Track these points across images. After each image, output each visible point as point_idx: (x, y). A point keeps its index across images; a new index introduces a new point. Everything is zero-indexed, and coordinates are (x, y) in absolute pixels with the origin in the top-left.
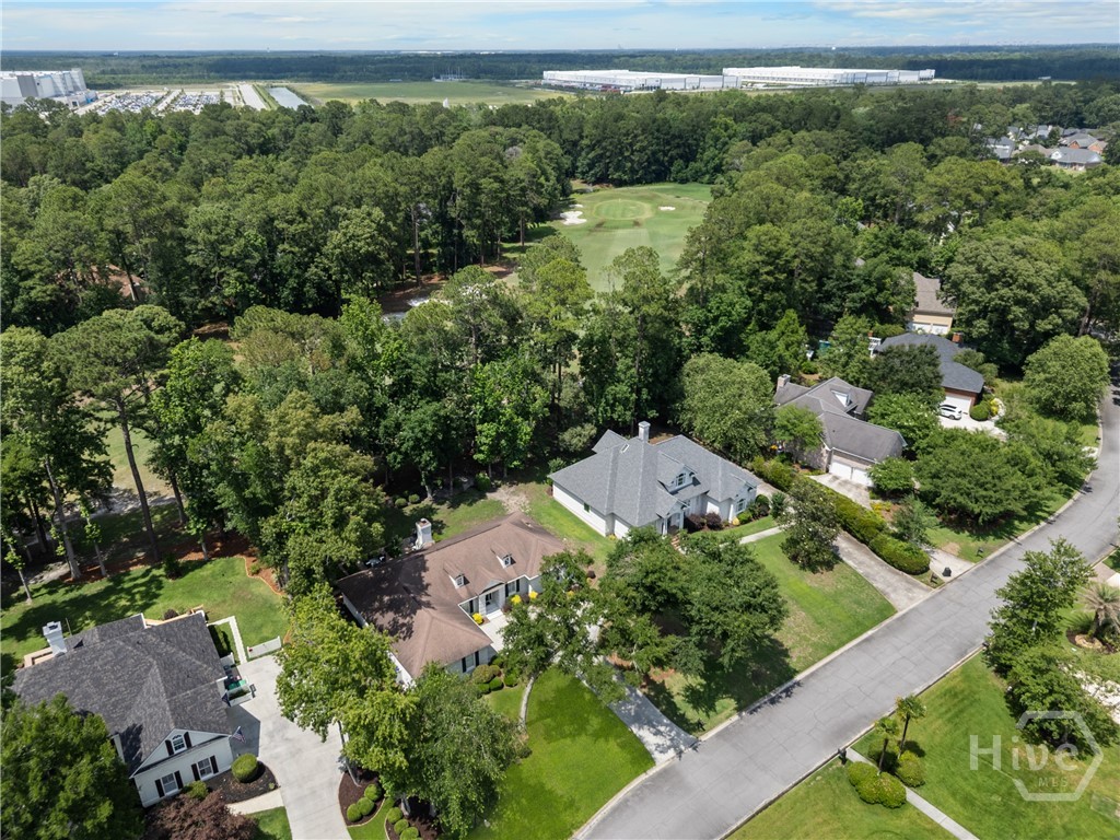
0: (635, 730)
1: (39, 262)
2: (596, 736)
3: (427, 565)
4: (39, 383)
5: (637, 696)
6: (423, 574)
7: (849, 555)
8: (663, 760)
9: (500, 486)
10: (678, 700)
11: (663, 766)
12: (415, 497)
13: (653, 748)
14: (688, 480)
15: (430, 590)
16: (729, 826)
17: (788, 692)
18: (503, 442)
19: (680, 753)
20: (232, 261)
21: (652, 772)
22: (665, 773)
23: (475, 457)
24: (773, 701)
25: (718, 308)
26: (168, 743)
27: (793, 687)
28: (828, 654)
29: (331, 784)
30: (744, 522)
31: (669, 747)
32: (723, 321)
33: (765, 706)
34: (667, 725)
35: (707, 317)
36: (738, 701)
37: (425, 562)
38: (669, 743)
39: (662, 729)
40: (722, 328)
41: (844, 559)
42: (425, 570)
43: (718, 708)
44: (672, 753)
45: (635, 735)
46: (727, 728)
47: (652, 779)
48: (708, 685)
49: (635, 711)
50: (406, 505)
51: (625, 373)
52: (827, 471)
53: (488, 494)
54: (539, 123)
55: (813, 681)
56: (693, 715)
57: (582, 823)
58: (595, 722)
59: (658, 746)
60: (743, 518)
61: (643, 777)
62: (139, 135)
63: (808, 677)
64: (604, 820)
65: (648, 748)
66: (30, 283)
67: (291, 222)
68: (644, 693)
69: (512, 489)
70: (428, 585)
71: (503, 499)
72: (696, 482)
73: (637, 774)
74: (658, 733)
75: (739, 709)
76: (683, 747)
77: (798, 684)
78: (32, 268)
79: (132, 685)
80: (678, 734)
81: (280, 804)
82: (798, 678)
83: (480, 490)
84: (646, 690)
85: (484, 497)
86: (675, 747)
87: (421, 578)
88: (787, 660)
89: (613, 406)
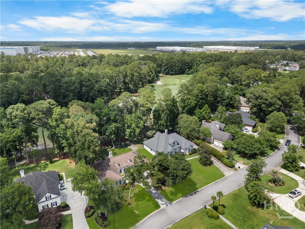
0: (157, 200)
1: (25, 91)
2: (147, 201)
3: (110, 161)
4: (24, 115)
5: (158, 193)
6: (109, 163)
7: (215, 163)
8: (162, 207)
9: (131, 145)
10: (168, 194)
11: (162, 208)
12: (110, 147)
13: (161, 204)
14: (176, 143)
15: (111, 167)
16: (176, 221)
17: (195, 193)
18: (132, 134)
19: (167, 205)
20: (72, 91)
21: (159, 209)
22: (162, 210)
23: (125, 137)
24: (191, 195)
25: (187, 103)
26: (46, 197)
27: (197, 192)
28: (207, 185)
29: (83, 209)
30: (190, 154)
31: (164, 204)
32: (188, 107)
33: (189, 196)
34: (165, 199)
35: (185, 106)
36: (183, 195)
37: (110, 160)
38: (164, 203)
39: (163, 200)
40: (188, 108)
41: (214, 164)
42: (110, 162)
43: (177, 196)
44: (165, 205)
45: (156, 201)
46: (179, 201)
47: (159, 211)
48: (176, 191)
49: (157, 196)
50: (108, 149)
51: (163, 118)
52: (213, 143)
53: (128, 147)
54: (152, 59)
55: (201, 191)
56: (171, 197)
57: (141, 220)
58: (147, 198)
59: (162, 204)
60: (190, 153)
61: (157, 210)
62: (52, 62)
63: (200, 190)
64: (146, 219)
65: (159, 204)
66: (23, 95)
67: (86, 82)
68: (160, 192)
69: (134, 146)
70: (110, 165)
71: (132, 148)
72: (178, 144)
73: (156, 210)
74: (162, 201)
75: (182, 197)
76: (168, 204)
77: (198, 191)
78: (24, 92)
79: (39, 184)
80: (167, 201)
81: (71, 213)
82: (198, 190)
83: (126, 146)
84: (160, 191)
85: (127, 147)
86: (166, 204)
87: (109, 164)
88: (196, 186)
89: (160, 126)
